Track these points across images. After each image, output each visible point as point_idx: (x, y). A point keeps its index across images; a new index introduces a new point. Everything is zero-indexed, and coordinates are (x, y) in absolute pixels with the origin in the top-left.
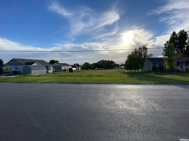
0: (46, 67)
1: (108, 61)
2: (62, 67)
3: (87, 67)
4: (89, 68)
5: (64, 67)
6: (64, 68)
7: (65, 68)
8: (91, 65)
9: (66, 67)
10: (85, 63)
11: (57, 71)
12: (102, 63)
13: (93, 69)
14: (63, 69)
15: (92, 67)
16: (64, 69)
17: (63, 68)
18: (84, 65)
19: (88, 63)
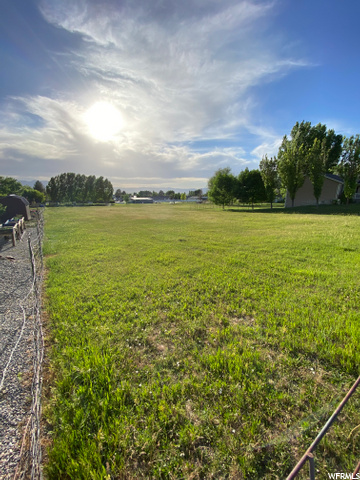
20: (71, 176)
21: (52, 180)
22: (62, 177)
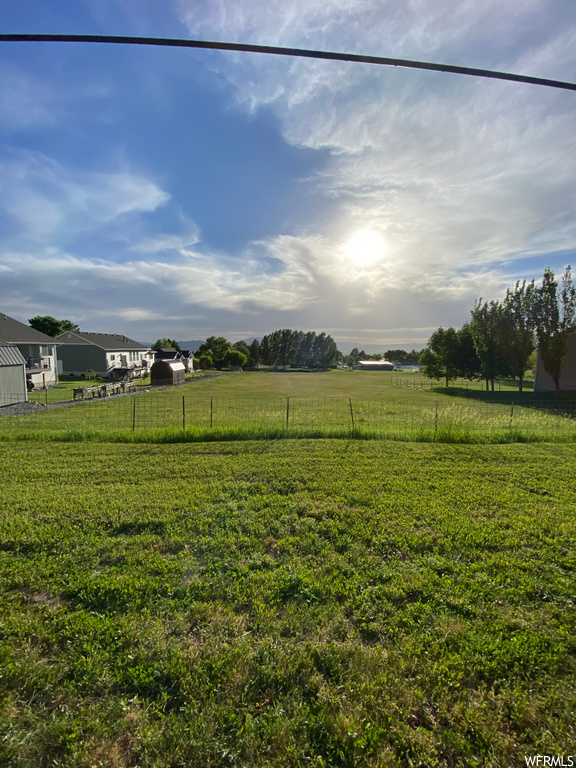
0: (23, 349)
1: (310, 335)
2: (109, 355)
3: (217, 357)
4: (232, 365)
5: (116, 354)
6: (118, 359)
7: (123, 359)
9: (127, 354)
11: (75, 373)
14: (110, 363)
16: (118, 366)
17: (114, 360)
18: (203, 347)
19: (220, 343)
21: (265, 339)
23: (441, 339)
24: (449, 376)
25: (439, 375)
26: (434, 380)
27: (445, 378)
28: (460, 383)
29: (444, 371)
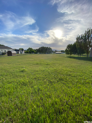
3: (30, 51)
4: (32, 53)
8: (34, 50)
9: (6, 50)
10: (29, 48)
12: (43, 49)
13: (36, 53)
15: (34, 52)
18: (28, 50)
19: (31, 49)
20: (43, 47)
21: (39, 48)
22: (41, 47)
23: (69, 46)
24: (70, 54)
25: (68, 54)
26: (67, 55)
27: (70, 55)
28: (73, 55)
29: (70, 53)
